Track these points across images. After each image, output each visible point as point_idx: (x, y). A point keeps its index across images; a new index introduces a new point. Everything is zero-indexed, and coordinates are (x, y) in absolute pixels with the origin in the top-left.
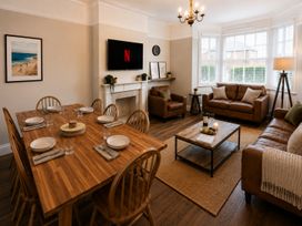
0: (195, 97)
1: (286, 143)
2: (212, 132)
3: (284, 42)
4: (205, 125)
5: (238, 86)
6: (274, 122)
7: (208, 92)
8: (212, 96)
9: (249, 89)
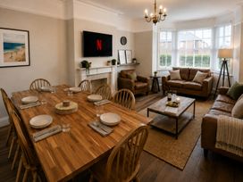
0: (155, 79)
1: (230, 112)
2: (175, 105)
3: (224, 37)
4: (169, 100)
5: (189, 70)
6: (219, 97)
7: (166, 74)
8: (169, 77)
9: (198, 72)
